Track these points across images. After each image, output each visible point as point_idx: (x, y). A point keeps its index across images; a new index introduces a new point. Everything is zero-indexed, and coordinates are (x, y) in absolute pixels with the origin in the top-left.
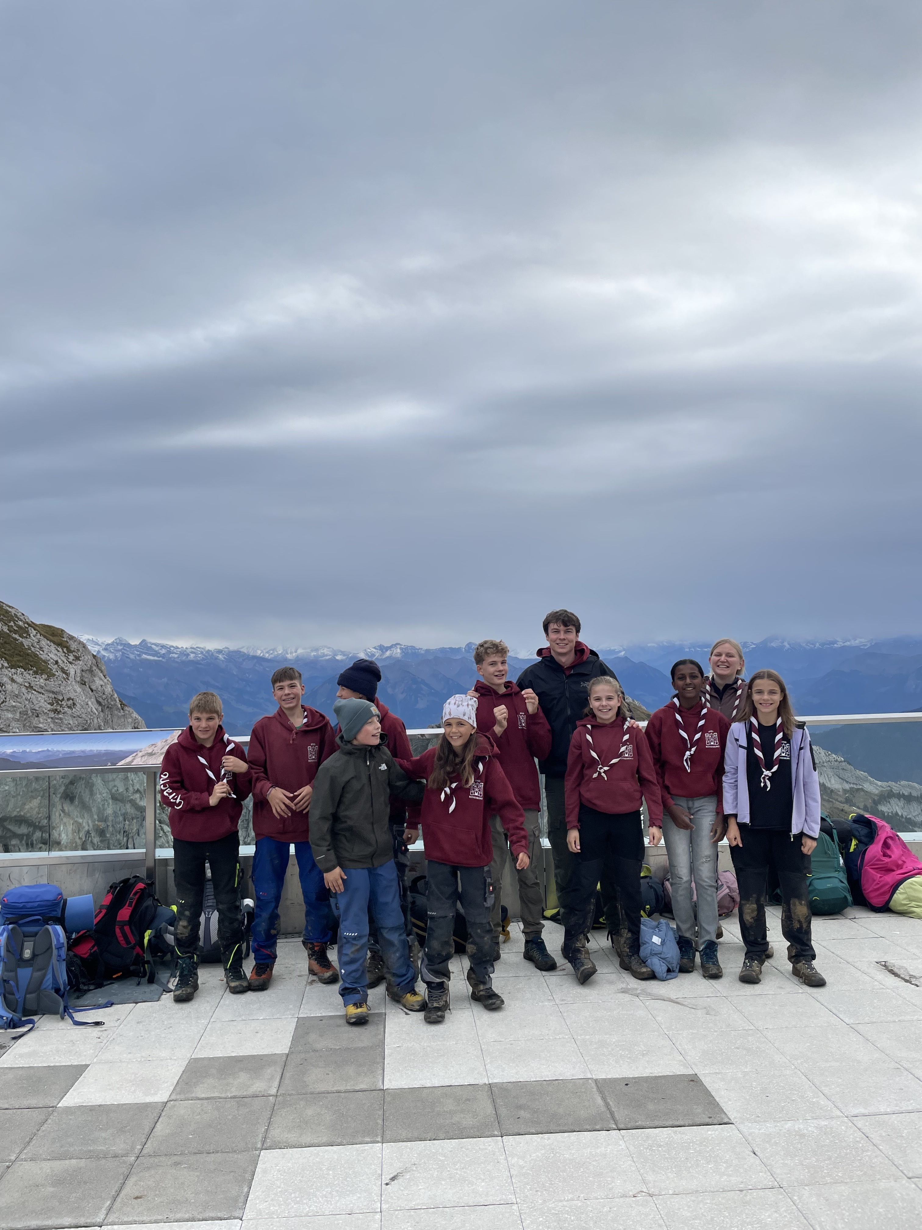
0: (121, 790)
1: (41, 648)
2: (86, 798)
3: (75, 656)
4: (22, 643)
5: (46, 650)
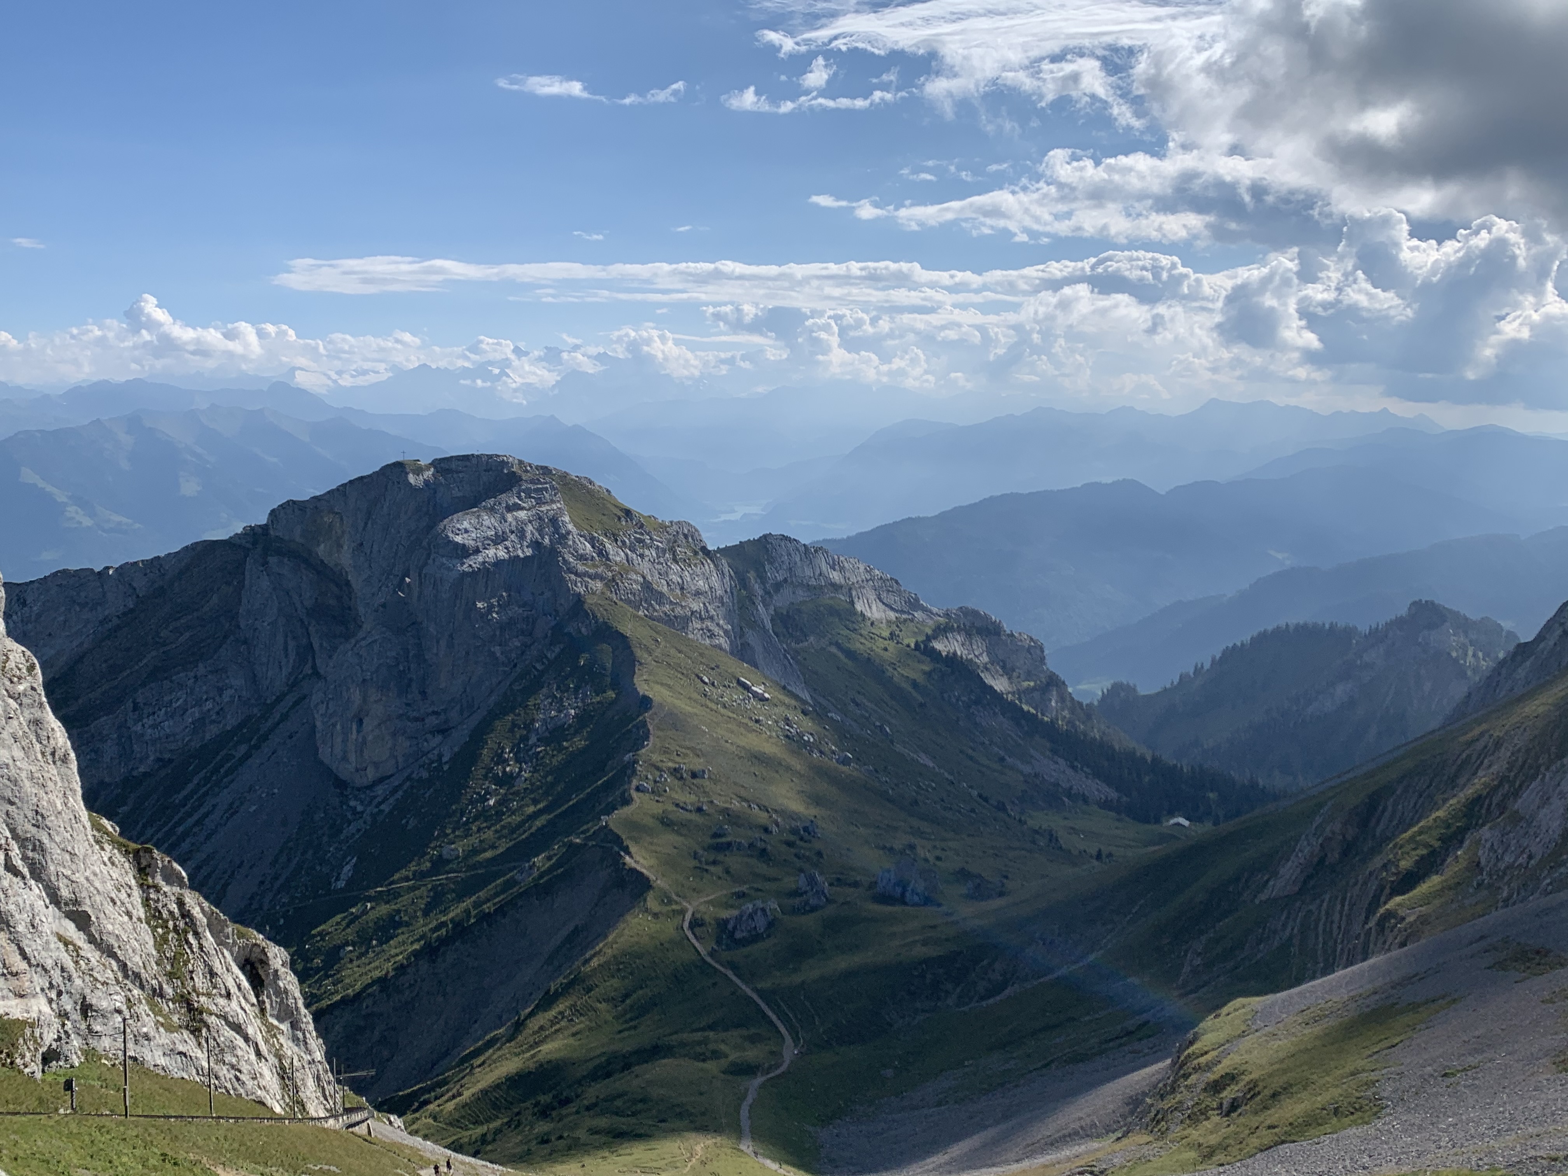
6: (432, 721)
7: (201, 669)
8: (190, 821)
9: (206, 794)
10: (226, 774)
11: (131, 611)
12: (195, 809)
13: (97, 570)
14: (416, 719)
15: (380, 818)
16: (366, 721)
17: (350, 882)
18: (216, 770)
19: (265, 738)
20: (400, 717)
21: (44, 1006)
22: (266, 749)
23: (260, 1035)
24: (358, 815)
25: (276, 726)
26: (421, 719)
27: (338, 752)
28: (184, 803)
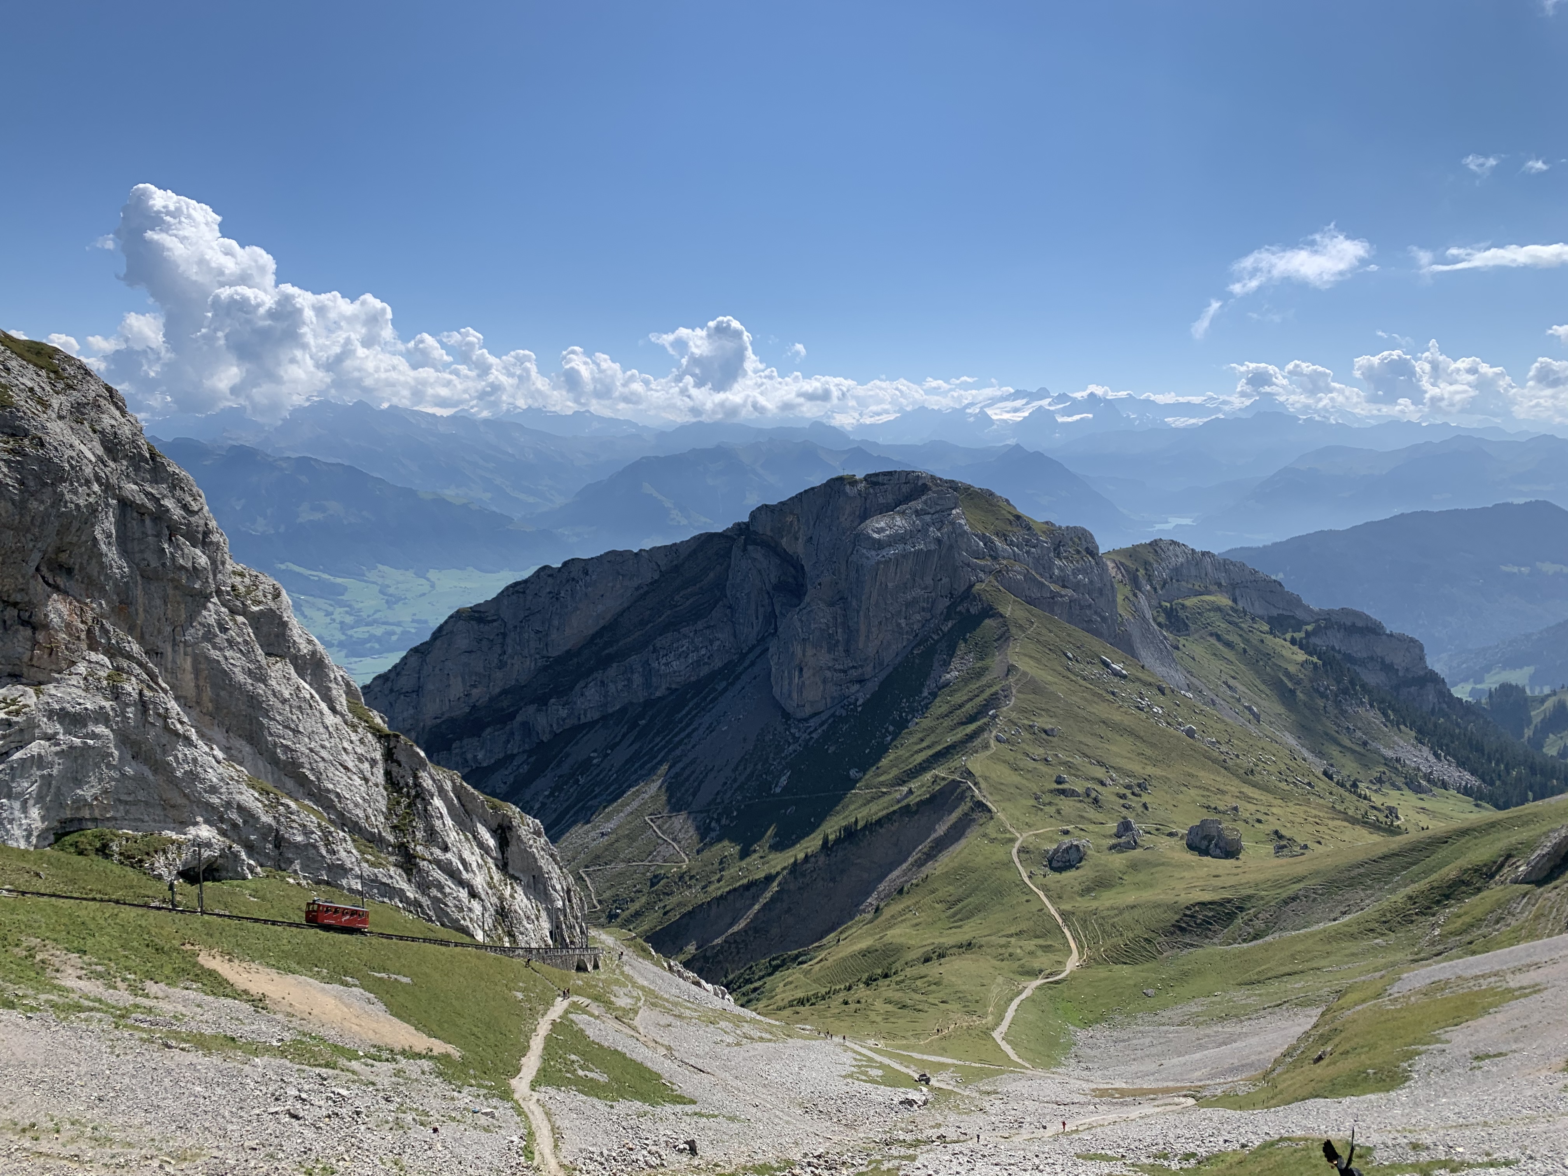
0: (153, 564)
2: (93, 569)
3: (67, 384)
5: (14, 373)
6: (854, 673)
7: (700, 625)
8: (683, 735)
9: (696, 715)
10: (712, 701)
11: (656, 581)
12: (688, 725)
13: (635, 551)
14: (841, 671)
15: (811, 743)
16: (805, 670)
17: (784, 789)
18: (705, 698)
19: (738, 678)
20: (829, 668)
21: (205, 832)
22: (738, 686)
23: (479, 881)
24: (796, 739)
25: (746, 669)
26: (845, 671)
27: (785, 691)
28: (681, 721)
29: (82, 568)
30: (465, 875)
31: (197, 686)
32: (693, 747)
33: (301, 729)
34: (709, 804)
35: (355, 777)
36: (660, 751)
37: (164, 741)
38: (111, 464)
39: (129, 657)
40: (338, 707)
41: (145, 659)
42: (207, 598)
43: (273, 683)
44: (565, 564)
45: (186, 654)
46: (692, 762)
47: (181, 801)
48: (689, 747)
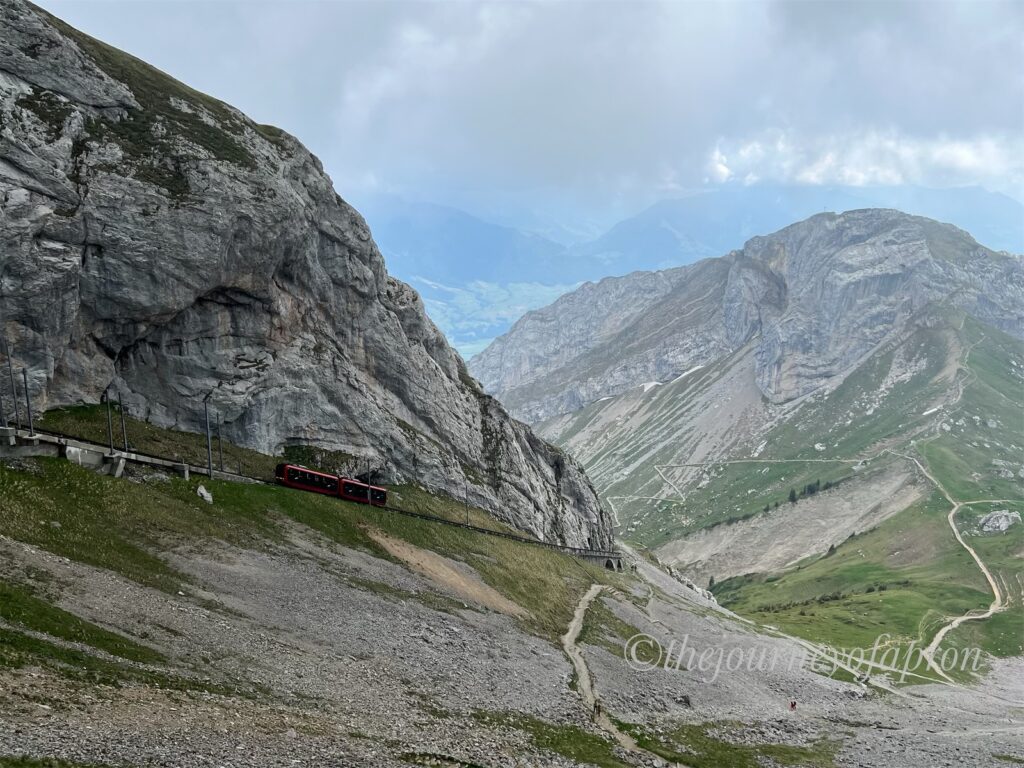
0: (340, 275)
1: (253, 145)
2: (305, 278)
3: (288, 154)
4: (233, 139)
5: (258, 147)
6: (822, 370)
7: (701, 328)
8: (684, 409)
9: (694, 396)
10: (707, 386)
11: (669, 295)
12: (688, 403)
13: (654, 271)
14: (812, 368)
15: (785, 422)
16: (783, 365)
17: (761, 454)
18: (701, 384)
19: (729, 369)
20: (803, 366)
21: (371, 452)
22: (728, 375)
23: (542, 499)
24: (772, 418)
25: (735, 363)
26: (815, 368)
27: (766, 380)
28: (683, 398)
29: (298, 278)
30: (532, 495)
31: (366, 357)
32: (692, 419)
33: (430, 389)
34: (703, 461)
35: (463, 423)
36: (667, 419)
37: (347, 392)
38: (314, 208)
39: (326, 336)
40: (453, 376)
41: (335, 338)
42: (372, 298)
43: (413, 358)
44: (602, 281)
45: (359, 336)
46: (690, 430)
47: (356, 431)
48: (688, 418)
